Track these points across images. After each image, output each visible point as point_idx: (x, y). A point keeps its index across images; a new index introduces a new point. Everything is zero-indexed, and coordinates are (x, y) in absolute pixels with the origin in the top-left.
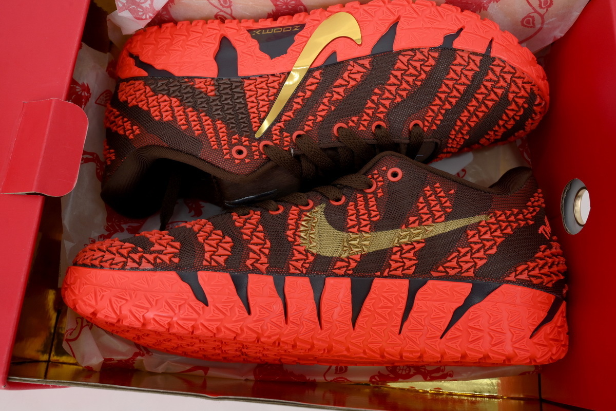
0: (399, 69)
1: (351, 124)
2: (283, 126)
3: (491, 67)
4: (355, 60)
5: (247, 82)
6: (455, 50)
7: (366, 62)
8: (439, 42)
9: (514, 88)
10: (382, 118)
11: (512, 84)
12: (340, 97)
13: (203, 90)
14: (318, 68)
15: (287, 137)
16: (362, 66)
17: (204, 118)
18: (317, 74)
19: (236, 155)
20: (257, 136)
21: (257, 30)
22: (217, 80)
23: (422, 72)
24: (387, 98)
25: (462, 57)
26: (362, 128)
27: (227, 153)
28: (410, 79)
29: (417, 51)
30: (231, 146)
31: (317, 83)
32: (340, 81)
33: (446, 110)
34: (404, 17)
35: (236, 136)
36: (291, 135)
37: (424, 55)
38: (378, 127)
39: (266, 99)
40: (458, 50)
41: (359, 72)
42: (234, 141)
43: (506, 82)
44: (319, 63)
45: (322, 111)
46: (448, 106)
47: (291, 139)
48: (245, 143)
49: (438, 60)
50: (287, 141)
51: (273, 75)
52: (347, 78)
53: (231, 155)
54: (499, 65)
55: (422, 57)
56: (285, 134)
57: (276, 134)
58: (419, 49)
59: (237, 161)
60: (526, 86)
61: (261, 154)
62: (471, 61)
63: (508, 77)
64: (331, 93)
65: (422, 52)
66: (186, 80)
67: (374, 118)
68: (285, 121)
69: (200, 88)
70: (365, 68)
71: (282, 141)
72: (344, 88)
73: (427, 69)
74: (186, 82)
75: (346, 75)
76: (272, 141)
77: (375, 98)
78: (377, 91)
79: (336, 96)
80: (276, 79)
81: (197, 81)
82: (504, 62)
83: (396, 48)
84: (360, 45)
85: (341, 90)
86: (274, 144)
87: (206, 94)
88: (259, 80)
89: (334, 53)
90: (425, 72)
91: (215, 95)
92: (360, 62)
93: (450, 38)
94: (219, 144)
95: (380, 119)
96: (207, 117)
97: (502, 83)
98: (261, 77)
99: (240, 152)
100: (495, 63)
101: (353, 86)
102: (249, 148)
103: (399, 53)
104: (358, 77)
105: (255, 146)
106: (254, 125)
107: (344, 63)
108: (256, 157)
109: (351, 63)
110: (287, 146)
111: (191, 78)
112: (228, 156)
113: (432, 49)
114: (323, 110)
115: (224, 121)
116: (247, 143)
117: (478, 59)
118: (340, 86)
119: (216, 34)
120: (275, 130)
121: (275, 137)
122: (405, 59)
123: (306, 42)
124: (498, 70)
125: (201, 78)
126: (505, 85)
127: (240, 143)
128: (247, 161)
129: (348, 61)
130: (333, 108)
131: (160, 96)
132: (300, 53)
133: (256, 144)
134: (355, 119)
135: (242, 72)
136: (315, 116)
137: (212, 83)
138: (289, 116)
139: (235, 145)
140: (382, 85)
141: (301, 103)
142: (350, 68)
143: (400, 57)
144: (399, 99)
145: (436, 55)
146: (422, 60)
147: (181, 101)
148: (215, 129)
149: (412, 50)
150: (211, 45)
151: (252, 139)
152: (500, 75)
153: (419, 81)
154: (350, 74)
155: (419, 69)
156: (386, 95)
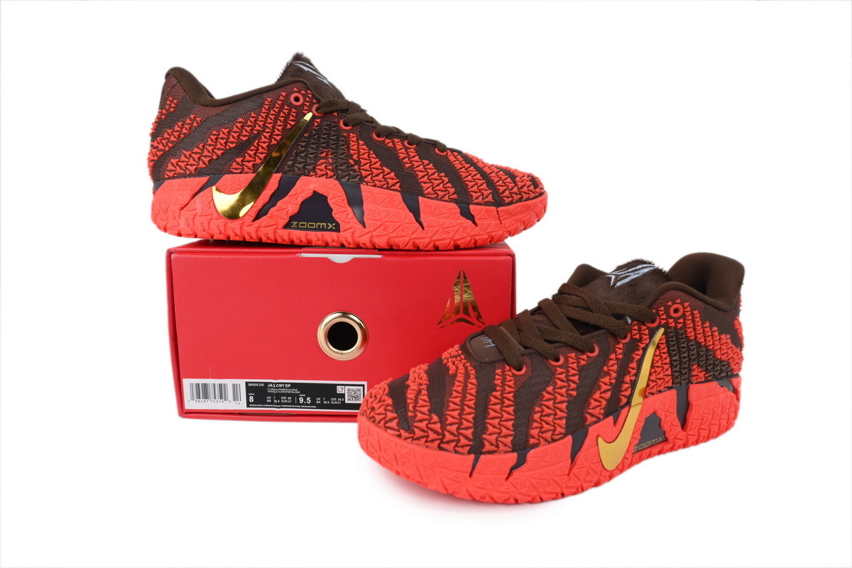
0: (560, 418)
1: (585, 357)
2: (640, 344)
3: (471, 443)
4: (599, 420)
5: (670, 384)
6: (513, 451)
7: (590, 419)
8: (532, 454)
9: (437, 427)
10: (558, 369)
11: (440, 431)
12: (602, 380)
13: (700, 370)
14: (623, 407)
15: (636, 334)
16: (592, 415)
17: (702, 340)
18: (624, 400)
19: (680, 307)
20: (662, 331)
21: (661, 442)
22: (689, 382)
23: (539, 421)
24: (561, 388)
25: (505, 445)
26: (573, 355)
27: (687, 307)
28: (547, 411)
29: (550, 440)
30: (684, 316)
31: (622, 391)
32: (608, 395)
33: (495, 390)
34: (564, 475)
35: (680, 326)
36: (631, 336)
37: (542, 437)
38: (557, 360)
39: (656, 368)
40: (510, 452)
41: (593, 408)
42: (682, 321)
43: (449, 431)
44: (624, 411)
45: (613, 366)
46: (498, 394)
47: (631, 333)
48: (672, 320)
49: (528, 436)
50: (635, 330)
51: (653, 394)
52: (602, 400)
53: (683, 306)
54: (462, 447)
55: (544, 435)
56: (638, 337)
57: (645, 335)
58: (549, 442)
59: (678, 301)
60: (422, 434)
61: (658, 311)
62: (495, 443)
63: (448, 437)
64: (611, 384)
65: (546, 440)
66: (710, 378)
67: (566, 366)
68: (638, 350)
69: (701, 371)
70: (590, 414)
71: (640, 329)
72: (602, 390)
73: (535, 424)
74: (709, 376)
75: (604, 403)
76: (648, 328)
77: (573, 386)
78: (574, 393)
79: (607, 380)
80: (651, 391)
81: (703, 380)
82: (456, 452)
83: (569, 438)
84: (598, 436)
85: (604, 387)
86: (646, 326)
87: (699, 365)
88: (661, 388)
89: (615, 423)
90: (536, 421)
91: (693, 365)
92: (594, 419)
93: (521, 462)
94: (692, 314)
95: (560, 366)
96: (700, 341)
97: (453, 428)
98: (660, 391)
99: (676, 311)
100: (469, 448)
101: (595, 393)
102: (669, 317)
103: (565, 435)
104: (594, 403)
105: (663, 319)
106: (664, 341)
107: (606, 415)
108: (662, 308)
109: (602, 417)
110: (635, 325)
111: (707, 381)
112: (686, 304)
113: (537, 445)
114: (612, 366)
115: (688, 340)
116: (671, 321)
117: (488, 447)
118: (605, 392)
119: (691, 430)
120: (646, 339)
121: (647, 332)
122: (559, 430)
123: (633, 433)
124: (463, 441)
125: (699, 383)
126: (448, 428)
127: (676, 320)
128: (670, 303)
129: (604, 418)
130: (605, 368)
131: (727, 359)
132: (638, 420)
133: (663, 322)
134: (583, 363)
135: (674, 392)
136: (617, 359)
137: (693, 379)
138: (637, 355)
139: (679, 318)
140: (571, 402)
141: (630, 369)
142: (602, 411)
143: (563, 431)
144: (550, 389)
145: (532, 441)
146: (543, 433)
147: (714, 356)
148: (695, 329)
149: (554, 441)
150: (695, 417)
151: (666, 326)
152: (458, 436)
153: (538, 412)
154: (600, 406)
155: (544, 423)
156: (563, 391)
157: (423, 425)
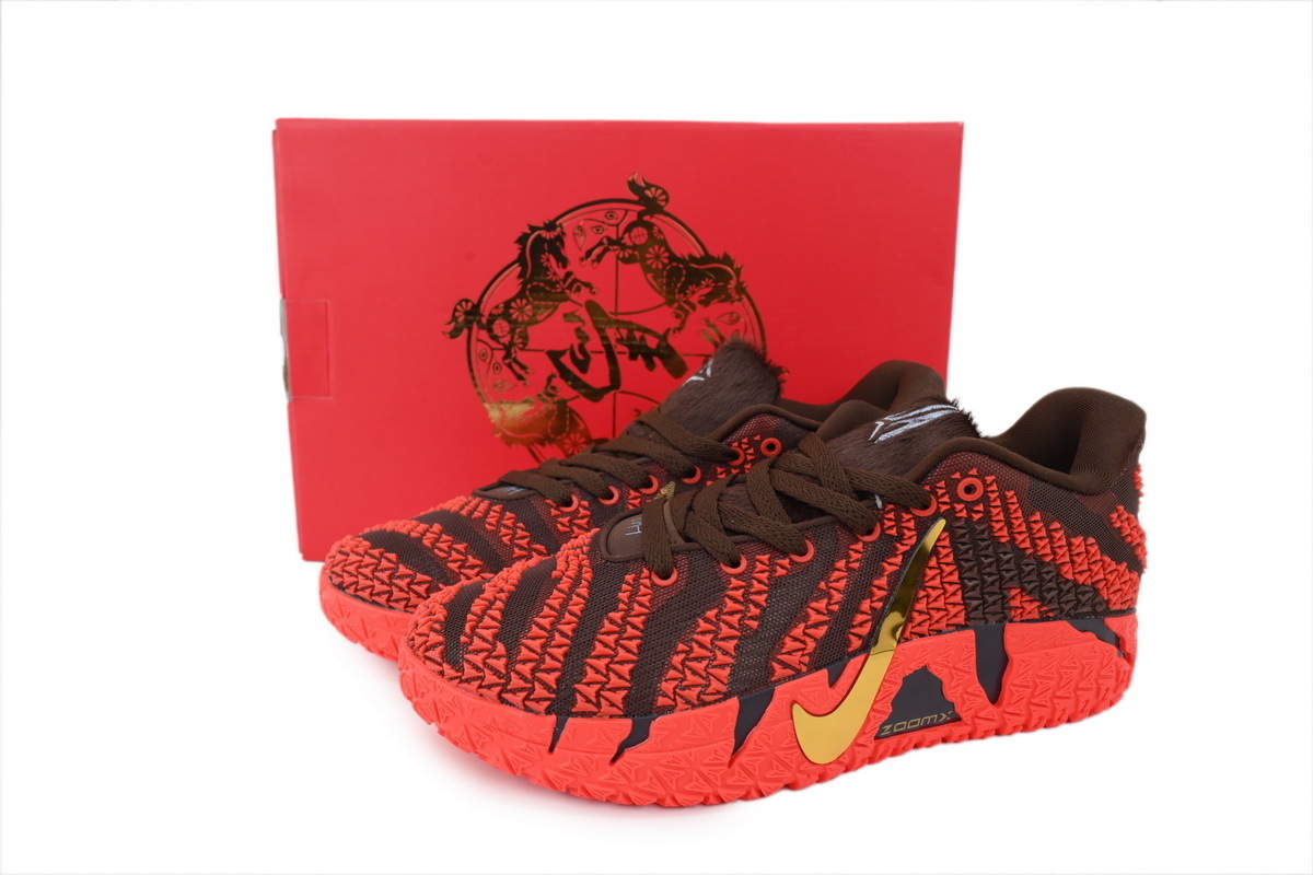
0: (722, 666)
1: (786, 562)
2: (898, 545)
3: (553, 696)
4: (798, 674)
5: (961, 619)
6: (626, 716)
7: (779, 671)
8: (658, 725)
9: (500, 664)
10: (733, 580)
11: (504, 671)
12: (813, 605)
13: (1027, 598)
14: (854, 654)
15: (891, 528)
16: (785, 665)
17: (1027, 544)
18: (856, 643)
19: (977, 483)
20: (941, 523)
21: (946, 722)
22: (1005, 618)
23: (680, 667)
24: (732, 613)
25: (612, 705)
26: (765, 558)
27: (991, 484)
28: (697, 651)
29: (696, 702)
30: (985, 499)
31: (853, 626)
32: (821, 632)
33: (616, 610)
34: (722, 764)
35: (976, 517)
36: (883, 531)
37: (682, 697)
38: (735, 564)
39: (930, 590)
40: (621, 716)
41: (789, 653)
42: (981, 508)
43: (518, 673)
44: (855, 662)
45: (839, 581)
46: (616, 616)
47: (882, 524)
48: (961, 506)
49: (655, 692)
50: (889, 520)
51: (922, 635)
52: (808, 640)
53: (984, 482)
54: (537, 700)
55: (686, 693)
56: (893, 532)
57: (909, 529)
58: (694, 707)
59: (974, 472)
60: (474, 673)
61: (933, 491)
62: (594, 700)
63: (516, 682)
64: (830, 612)
65: (688, 702)
66: (1051, 615)
67: (746, 577)
68: (896, 556)
69: (1031, 601)
70: (781, 662)
71: (898, 519)
72: (809, 623)
73: (672, 673)
74: (1051, 611)
75: (811, 645)
76: (915, 518)
77: (754, 611)
78: (754, 624)
79: (822, 604)
80: (917, 630)
81: (1036, 615)
82: (527, 709)
83: (734, 701)
84: (794, 702)
85: (815, 617)
86: (911, 513)
87: (1023, 590)
88: (942, 625)
89: (832, 684)
90: (675, 668)
91: (1010, 589)
92: (789, 672)
93: (638, 736)
94: (1003, 498)
95: (736, 576)
96: (1022, 546)
97: (526, 669)
98: (939, 632)
99: (969, 489)
100: (547, 703)
101: (796, 626)
102: (955, 499)
103: (727, 696)
104: (789, 644)
105: (945, 503)
106: (947, 543)
107: (814, 666)
108: (942, 484)
109: (804, 669)
110: (889, 512)
111: (1044, 618)
112: (990, 479)
113: (670, 709)
114: (837, 580)
115: (995, 541)
116: (959, 507)
117: (581, 704)
118: (817, 625)
119: (1009, 704)
120: (910, 537)
121: (912, 524)
122: (715, 685)
123: (875, 702)
124: (539, 691)
125: (1028, 621)
126: (519, 667)
127: (969, 506)
128: (957, 475)
129: (809, 672)
130: (822, 585)
131: (1089, 582)
132: (884, 680)
133: (944, 508)
134: (780, 572)
135: (970, 634)
136: (849, 569)
137: (1013, 613)
138: (890, 564)
139: (977, 502)
140: (745, 636)
141: (875, 589)
142: (806, 659)
143: (724, 688)
144: (711, 614)
145: (661, 701)
146: (683, 689)
147: (1059, 575)
148: (1009, 525)
149: (704, 704)
150: (1017, 682)
151: (950, 516)
152: (533, 683)
153: (683, 652)
154: (804, 649)
155: (688, 672)
156: (735, 619)
157: (477, 659)
